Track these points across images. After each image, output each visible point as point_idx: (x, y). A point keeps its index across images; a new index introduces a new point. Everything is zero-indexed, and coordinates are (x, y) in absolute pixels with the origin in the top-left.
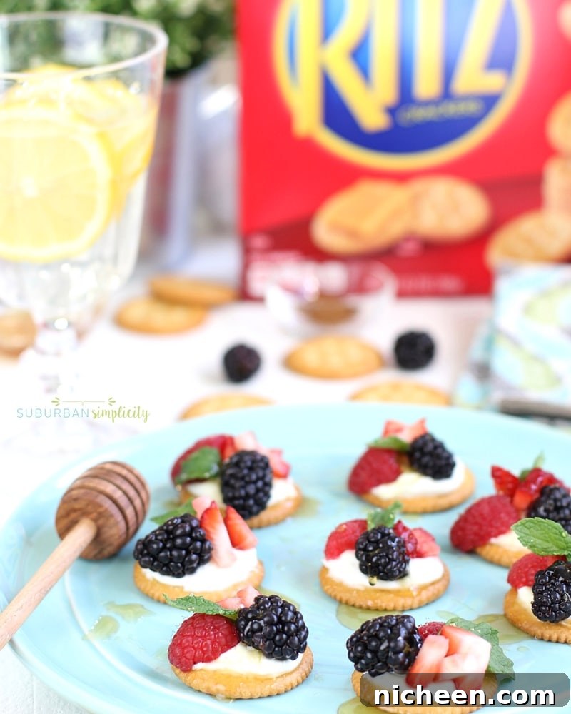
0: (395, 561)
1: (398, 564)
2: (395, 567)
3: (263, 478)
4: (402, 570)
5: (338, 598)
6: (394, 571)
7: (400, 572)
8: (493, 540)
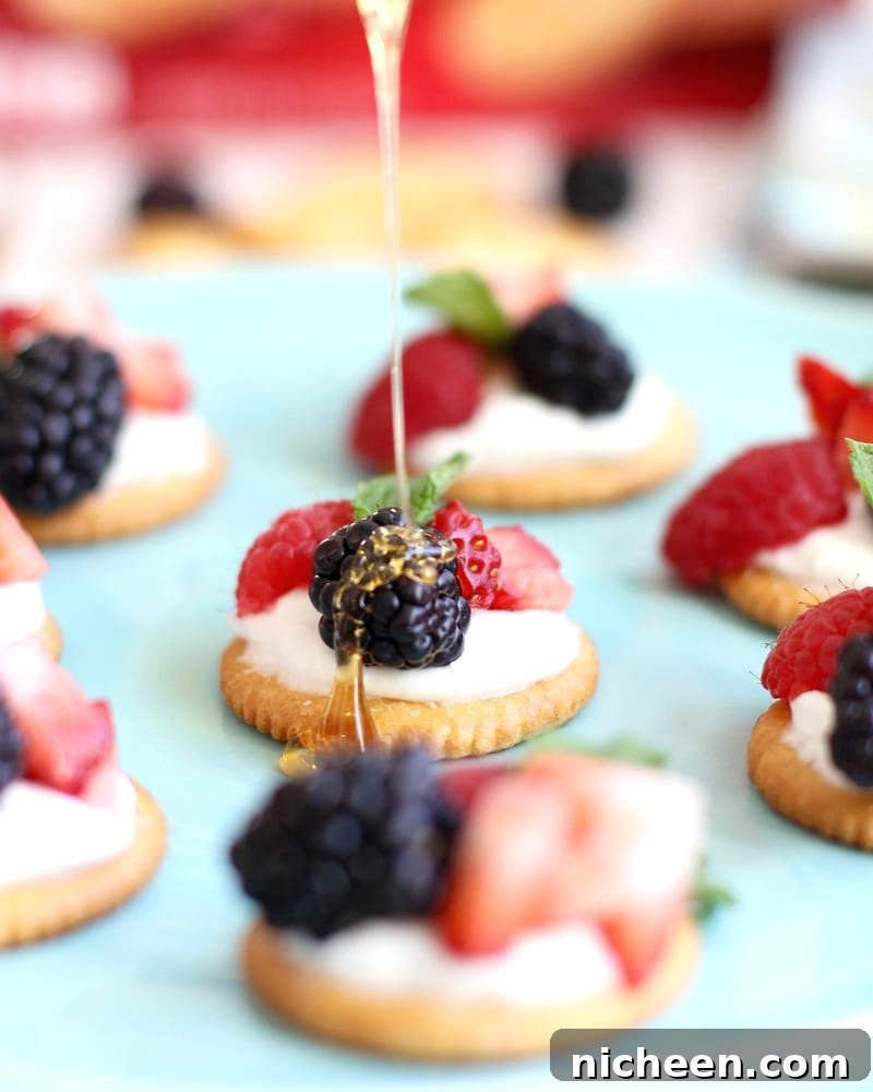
0: (420, 604)
1: (428, 615)
2: (418, 621)
3: (94, 403)
4: (441, 634)
5: (260, 721)
6: (413, 636)
7: (436, 640)
8: (767, 558)
